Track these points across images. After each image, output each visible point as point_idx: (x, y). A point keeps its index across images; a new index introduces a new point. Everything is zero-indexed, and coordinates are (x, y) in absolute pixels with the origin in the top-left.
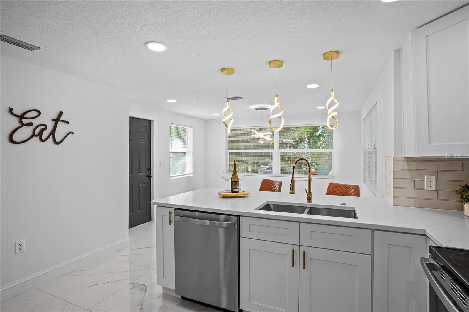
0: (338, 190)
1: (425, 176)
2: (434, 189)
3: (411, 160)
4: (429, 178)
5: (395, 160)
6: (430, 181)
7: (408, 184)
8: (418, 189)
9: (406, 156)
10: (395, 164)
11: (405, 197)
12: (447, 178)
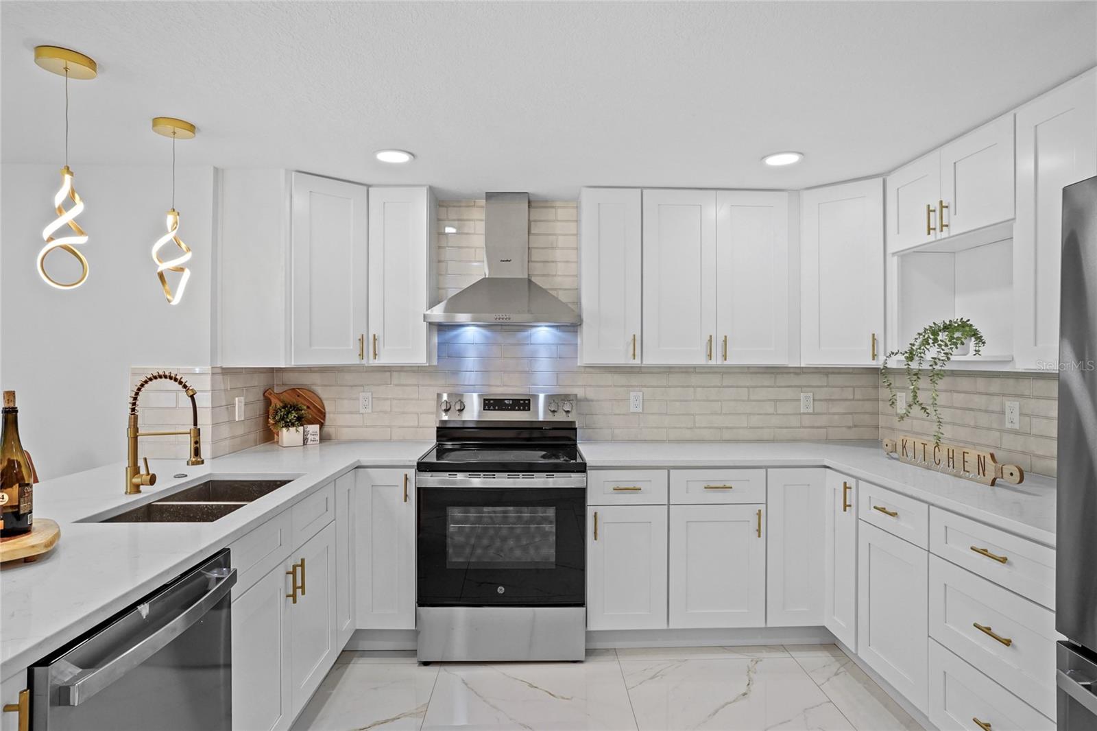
1: (237, 399)
2: (243, 419)
3: (227, 372)
4: (239, 402)
5: (213, 374)
6: (239, 407)
7: (224, 417)
8: (232, 421)
9: (225, 366)
10: (212, 380)
11: (221, 440)
12: (251, 398)
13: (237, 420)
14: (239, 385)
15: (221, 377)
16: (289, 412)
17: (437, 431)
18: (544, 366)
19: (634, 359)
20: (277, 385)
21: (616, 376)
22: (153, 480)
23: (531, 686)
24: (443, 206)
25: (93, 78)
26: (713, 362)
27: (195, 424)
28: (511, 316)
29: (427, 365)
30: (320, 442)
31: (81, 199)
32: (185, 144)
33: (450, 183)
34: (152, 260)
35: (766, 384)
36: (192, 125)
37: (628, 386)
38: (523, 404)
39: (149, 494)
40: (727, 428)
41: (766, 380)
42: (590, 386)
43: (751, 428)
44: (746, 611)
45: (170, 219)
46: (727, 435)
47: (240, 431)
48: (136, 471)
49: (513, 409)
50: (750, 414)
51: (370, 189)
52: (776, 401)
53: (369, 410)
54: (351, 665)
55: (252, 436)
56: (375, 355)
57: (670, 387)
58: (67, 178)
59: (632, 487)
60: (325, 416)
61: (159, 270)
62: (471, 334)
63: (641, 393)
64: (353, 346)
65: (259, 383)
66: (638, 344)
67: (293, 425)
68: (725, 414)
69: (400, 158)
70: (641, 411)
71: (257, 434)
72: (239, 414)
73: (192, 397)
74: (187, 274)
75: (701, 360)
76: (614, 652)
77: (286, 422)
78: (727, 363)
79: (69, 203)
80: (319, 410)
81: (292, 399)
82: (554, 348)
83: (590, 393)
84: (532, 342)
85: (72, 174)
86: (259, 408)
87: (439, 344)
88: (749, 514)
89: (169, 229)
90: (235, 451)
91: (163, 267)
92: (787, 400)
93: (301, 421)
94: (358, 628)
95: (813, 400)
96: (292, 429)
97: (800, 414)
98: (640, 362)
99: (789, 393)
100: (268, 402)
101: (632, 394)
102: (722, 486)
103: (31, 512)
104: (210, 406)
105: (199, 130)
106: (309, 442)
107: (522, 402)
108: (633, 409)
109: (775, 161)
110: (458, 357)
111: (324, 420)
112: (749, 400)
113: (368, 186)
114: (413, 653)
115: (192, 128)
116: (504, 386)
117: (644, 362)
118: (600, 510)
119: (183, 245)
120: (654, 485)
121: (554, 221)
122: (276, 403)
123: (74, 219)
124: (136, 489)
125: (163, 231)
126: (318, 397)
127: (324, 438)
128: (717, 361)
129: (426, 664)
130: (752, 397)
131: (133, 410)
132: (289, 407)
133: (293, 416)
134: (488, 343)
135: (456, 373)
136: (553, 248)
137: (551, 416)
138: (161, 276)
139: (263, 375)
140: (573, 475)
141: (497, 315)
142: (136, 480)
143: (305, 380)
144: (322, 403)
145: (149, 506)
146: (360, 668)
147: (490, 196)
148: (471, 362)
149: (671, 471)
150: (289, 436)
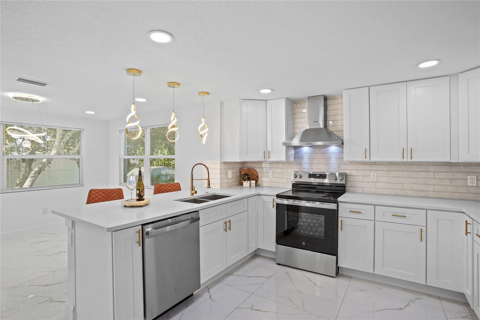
0: (163, 189)
1: (229, 171)
2: (231, 177)
3: (225, 163)
4: (230, 172)
5: (220, 163)
6: (230, 174)
7: (224, 176)
8: (227, 178)
9: (224, 161)
10: (220, 165)
11: (224, 183)
12: (234, 171)
13: (229, 178)
14: (230, 167)
15: (223, 164)
16: (245, 176)
17: (292, 185)
18: (334, 160)
19: (366, 158)
20: (245, 167)
21: (365, 166)
22: (196, 192)
23: (310, 280)
24: (295, 104)
25: (179, 87)
26: (405, 160)
27: (209, 177)
28: (312, 142)
29: (286, 161)
30: (255, 186)
31: (176, 118)
32: (207, 97)
33: (294, 95)
34: (198, 131)
35: (445, 170)
36: (207, 93)
37: (370, 170)
38: (323, 176)
39: (196, 196)
40: (421, 191)
41: (445, 169)
42: (353, 170)
43: (435, 191)
44: (415, 274)
45: (203, 120)
46: (421, 194)
47: (230, 181)
48: (192, 190)
49: (319, 178)
50: (435, 185)
51: (267, 101)
52: (451, 179)
53: (272, 177)
54: (256, 259)
55: (235, 183)
56: (269, 157)
57: (390, 171)
58: (173, 113)
59: (358, 211)
60: (258, 178)
61: (200, 134)
62: (306, 149)
63: (376, 173)
64: (261, 154)
65: (238, 167)
66: (368, 152)
67: (246, 180)
68: (420, 184)
69: (268, 91)
70: (376, 181)
71: (237, 183)
72: (230, 175)
73: (208, 170)
74: (206, 135)
75: (399, 159)
76: (351, 277)
77: (244, 179)
78: (413, 160)
79: (174, 119)
80: (256, 176)
81: (247, 172)
82: (338, 154)
83: (354, 173)
84: (329, 152)
85: (174, 112)
86: (238, 174)
87: (295, 154)
88: (417, 230)
89: (203, 122)
90: (229, 187)
91: (201, 133)
92: (458, 179)
93: (249, 179)
94: (259, 248)
95: (477, 179)
96: (246, 182)
97: (468, 186)
98: (369, 160)
99: (460, 176)
100: (241, 172)
101: (372, 174)
102: (402, 215)
103: (144, 196)
104: (220, 173)
105: (210, 94)
106: (252, 186)
107: (323, 175)
108: (372, 180)
109: (423, 65)
110: (301, 158)
111: (258, 179)
112: (434, 178)
113: (266, 100)
114: (274, 259)
115: (208, 93)
116: (318, 169)
117: (371, 160)
118: (344, 219)
119: (206, 126)
120: (368, 212)
121: (337, 104)
122: (243, 173)
123: (175, 123)
124: (193, 194)
125: (201, 123)
126: (256, 171)
127: (256, 185)
128: (407, 159)
129: (279, 264)
130: (436, 177)
131: (192, 173)
132: (246, 174)
133: (246, 177)
134: (313, 153)
135: (300, 164)
136: (336, 115)
137: (334, 181)
138: (201, 135)
139: (239, 164)
140: (331, 204)
141: (307, 142)
142: (192, 192)
143: (253, 166)
144: (258, 174)
145: (195, 199)
146: (258, 261)
147: (309, 98)
148: (306, 160)
149: (376, 206)
150: (246, 184)
